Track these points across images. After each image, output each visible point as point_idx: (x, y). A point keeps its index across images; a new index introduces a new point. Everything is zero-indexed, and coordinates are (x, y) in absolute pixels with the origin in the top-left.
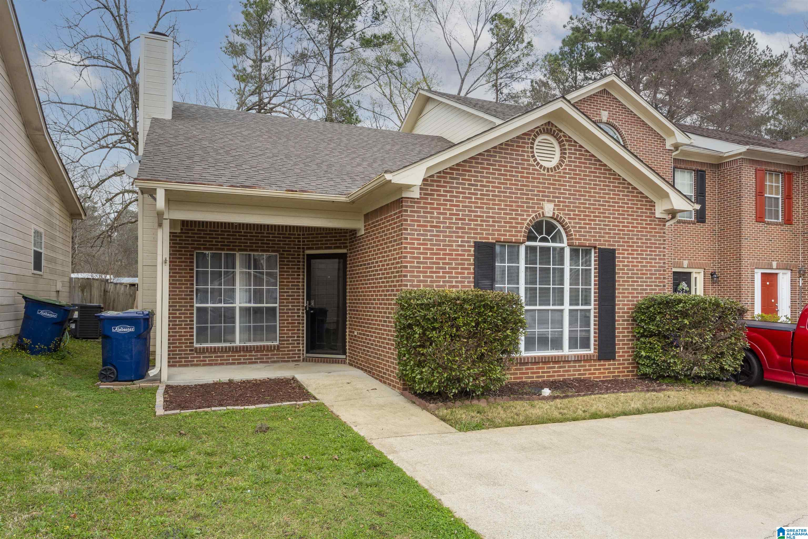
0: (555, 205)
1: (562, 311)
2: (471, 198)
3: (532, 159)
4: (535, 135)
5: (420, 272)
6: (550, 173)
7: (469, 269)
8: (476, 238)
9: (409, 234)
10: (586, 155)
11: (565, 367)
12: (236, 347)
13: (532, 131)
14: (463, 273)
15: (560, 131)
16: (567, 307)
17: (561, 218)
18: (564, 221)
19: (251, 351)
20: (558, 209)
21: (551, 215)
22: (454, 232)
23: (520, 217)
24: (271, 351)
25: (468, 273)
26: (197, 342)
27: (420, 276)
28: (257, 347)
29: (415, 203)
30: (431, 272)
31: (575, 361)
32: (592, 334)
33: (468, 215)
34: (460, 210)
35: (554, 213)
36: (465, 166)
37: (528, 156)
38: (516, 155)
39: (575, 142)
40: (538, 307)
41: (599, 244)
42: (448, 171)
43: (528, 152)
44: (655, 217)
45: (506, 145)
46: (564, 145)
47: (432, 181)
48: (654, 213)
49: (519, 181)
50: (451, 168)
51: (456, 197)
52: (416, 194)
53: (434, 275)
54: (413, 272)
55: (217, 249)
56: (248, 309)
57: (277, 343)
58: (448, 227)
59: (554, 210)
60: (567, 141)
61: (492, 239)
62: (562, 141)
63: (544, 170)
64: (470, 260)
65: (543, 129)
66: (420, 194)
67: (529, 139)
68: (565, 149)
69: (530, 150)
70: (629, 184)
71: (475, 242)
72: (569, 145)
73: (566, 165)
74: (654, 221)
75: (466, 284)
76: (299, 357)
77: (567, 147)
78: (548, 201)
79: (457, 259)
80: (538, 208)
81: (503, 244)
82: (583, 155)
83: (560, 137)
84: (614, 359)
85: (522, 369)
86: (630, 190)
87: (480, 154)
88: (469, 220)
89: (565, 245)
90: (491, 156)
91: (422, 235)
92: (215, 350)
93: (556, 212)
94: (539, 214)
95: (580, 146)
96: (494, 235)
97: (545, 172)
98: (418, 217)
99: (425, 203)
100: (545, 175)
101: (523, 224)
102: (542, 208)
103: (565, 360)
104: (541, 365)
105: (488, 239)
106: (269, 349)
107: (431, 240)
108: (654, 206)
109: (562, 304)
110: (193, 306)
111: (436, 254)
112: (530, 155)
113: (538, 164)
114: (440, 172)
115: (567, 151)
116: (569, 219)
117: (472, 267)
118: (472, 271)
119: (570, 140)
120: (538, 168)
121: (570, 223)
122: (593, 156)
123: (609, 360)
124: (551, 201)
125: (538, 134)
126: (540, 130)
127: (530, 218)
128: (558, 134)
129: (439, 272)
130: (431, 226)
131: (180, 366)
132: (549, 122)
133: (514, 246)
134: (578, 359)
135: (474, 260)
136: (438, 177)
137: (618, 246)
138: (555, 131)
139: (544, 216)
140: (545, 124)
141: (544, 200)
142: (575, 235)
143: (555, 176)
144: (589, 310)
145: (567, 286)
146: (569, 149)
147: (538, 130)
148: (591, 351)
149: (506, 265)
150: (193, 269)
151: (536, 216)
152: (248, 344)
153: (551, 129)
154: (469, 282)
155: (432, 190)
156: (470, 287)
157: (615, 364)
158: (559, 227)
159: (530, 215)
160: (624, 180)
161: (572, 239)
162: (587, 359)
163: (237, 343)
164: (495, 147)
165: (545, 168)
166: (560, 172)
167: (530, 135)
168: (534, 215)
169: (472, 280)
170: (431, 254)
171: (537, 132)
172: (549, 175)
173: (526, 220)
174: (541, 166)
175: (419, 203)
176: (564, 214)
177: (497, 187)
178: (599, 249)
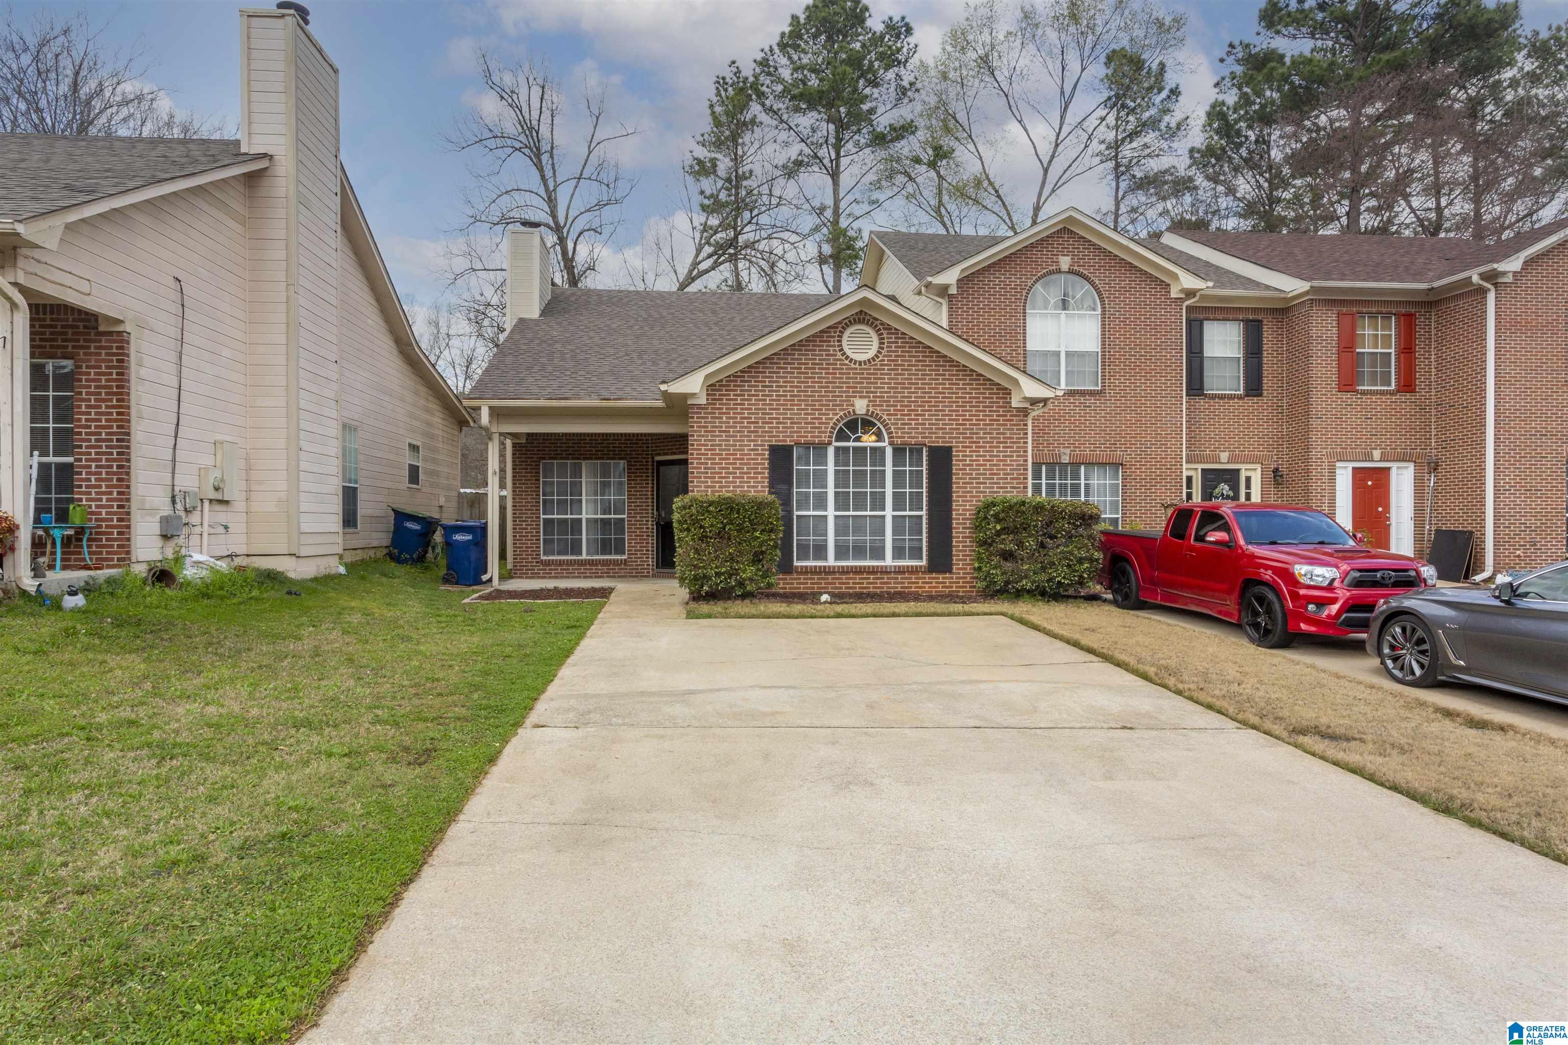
0: (870, 401)
1: (884, 517)
2: (765, 400)
3: (839, 353)
4: (843, 327)
5: (708, 477)
6: (863, 366)
7: (764, 473)
8: (771, 441)
9: (696, 440)
10: (912, 343)
11: (883, 578)
12: (582, 560)
13: (839, 323)
14: (757, 478)
15: (877, 319)
16: (889, 513)
17: (877, 414)
18: (881, 417)
19: (596, 565)
20: (873, 406)
21: (864, 412)
22: (745, 436)
23: (824, 417)
24: (618, 565)
25: (762, 478)
26: (544, 554)
27: (707, 482)
28: (603, 560)
29: (702, 409)
30: (720, 478)
31: (895, 572)
32: (925, 544)
33: (761, 418)
34: (753, 414)
35: (868, 411)
36: (758, 368)
37: (834, 350)
38: (820, 350)
39: (896, 329)
40: (851, 513)
41: (929, 442)
42: (739, 374)
43: (834, 346)
44: (1011, 407)
45: (806, 341)
46: (882, 334)
47: (720, 386)
48: (1010, 403)
49: (824, 378)
50: (741, 371)
51: (748, 400)
52: (703, 400)
53: (723, 480)
54: (700, 477)
55: (562, 458)
56: (596, 520)
57: (624, 557)
58: (738, 432)
59: (868, 406)
60: (884, 329)
61: (790, 441)
62: (880, 330)
63: (855, 364)
64: (764, 464)
65: (854, 319)
66: (707, 399)
67: (835, 332)
68: (883, 339)
69: (837, 344)
70: (972, 370)
71: (770, 446)
72: (888, 334)
73: (884, 356)
74: (1010, 411)
75: (760, 488)
76: (648, 572)
77: (885, 336)
78: (860, 397)
79: (749, 464)
80: (847, 405)
81: (807, 446)
82: (908, 343)
83: (876, 326)
84: (950, 572)
85: (828, 579)
86: (974, 377)
87: (775, 354)
88: (763, 423)
89: (886, 444)
90: (789, 355)
91: (710, 440)
92: (561, 563)
93: (871, 409)
94: (849, 412)
95: (903, 334)
96: (793, 437)
97: (857, 366)
98: (705, 422)
99: (712, 409)
100: (856, 369)
101: (829, 423)
102: (853, 405)
103: (884, 571)
104: (851, 576)
105: (786, 441)
106: (616, 563)
107: (720, 445)
108: (1010, 394)
109: (884, 510)
110: (539, 517)
111: (724, 459)
112: (837, 349)
113: (847, 357)
114: (729, 376)
115: (886, 341)
116: (888, 415)
117: (767, 471)
118: (767, 475)
119: (888, 328)
120: (847, 362)
121: (889, 419)
122: (920, 343)
123: (945, 572)
124: (865, 397)
125: (848, 326)
126: (850, 321)
127: (836, 417)
128: (873, 323)
129: (729, 477)
130: (720, 431)
131: (527, 578)
132: (861, 311)
133: (821, 448)
134: (900, 571)
135: (769, 464)
136: (727, 381)
137: (956, 442)
138: (868, 320)
139: (855, 414)
140: (857, 314)
141: (855, 397)
142: (897, 433)
143: (870, 369)
144: (921, 517)
145: (889, 490)
146: (888, 338)
147: (847, 321)
148: (924, 562)
149: (812, 468)
150: (539, 480)
151: (845, 414)
152: (595, 557)
153: (864, 319)
154: (762, 487)
155: (720, 395)
156: (764, 491)
157: (952, 578)
158: (879, 425)
159: (837, 414)
160: (964, 366)
161: (893, 437)
162: (913, 571)
163: (584, 556)
164: (794, 345)
165: (856, 361)
166: (876, 365)
167: (837, 328)
168: (842, 413)
169: (766, 484)
170: (720, 459)
171: (846, 324)
172: (860, 369)
173: (831, 419)
174: (852, 360)
175: (707, 409)
176: (880, 410)
177: (796, 387)
178: (929, 447)
